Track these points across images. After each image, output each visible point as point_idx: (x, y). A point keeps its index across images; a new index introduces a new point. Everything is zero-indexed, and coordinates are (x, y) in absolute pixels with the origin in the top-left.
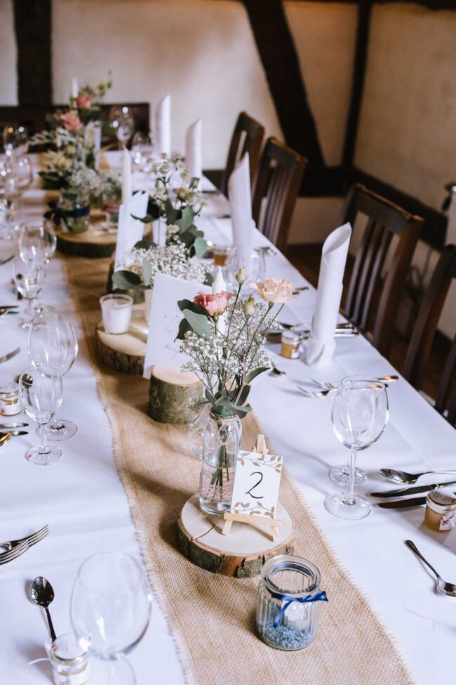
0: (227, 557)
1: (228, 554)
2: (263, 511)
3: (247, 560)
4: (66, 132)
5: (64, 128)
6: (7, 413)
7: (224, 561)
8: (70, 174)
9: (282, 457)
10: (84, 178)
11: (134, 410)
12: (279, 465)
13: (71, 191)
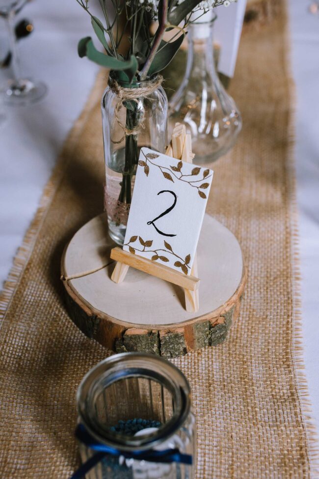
0: (100, 320)
1: (103, 317)
2: (173, 260)
3: (128, 332)
7: (98, 325)
9: (211, 172)
12: (205, 186)
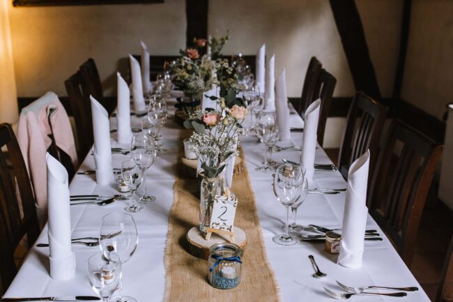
0: (204, 249)
1: (205, 247)
4: (189, 59)
5: (188, 57)
6: (122, 190)
8: (189, 82)
10: (196, 84)
11: (189, 194)
12: (235, 203)
13: (189, 92)
